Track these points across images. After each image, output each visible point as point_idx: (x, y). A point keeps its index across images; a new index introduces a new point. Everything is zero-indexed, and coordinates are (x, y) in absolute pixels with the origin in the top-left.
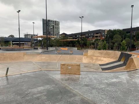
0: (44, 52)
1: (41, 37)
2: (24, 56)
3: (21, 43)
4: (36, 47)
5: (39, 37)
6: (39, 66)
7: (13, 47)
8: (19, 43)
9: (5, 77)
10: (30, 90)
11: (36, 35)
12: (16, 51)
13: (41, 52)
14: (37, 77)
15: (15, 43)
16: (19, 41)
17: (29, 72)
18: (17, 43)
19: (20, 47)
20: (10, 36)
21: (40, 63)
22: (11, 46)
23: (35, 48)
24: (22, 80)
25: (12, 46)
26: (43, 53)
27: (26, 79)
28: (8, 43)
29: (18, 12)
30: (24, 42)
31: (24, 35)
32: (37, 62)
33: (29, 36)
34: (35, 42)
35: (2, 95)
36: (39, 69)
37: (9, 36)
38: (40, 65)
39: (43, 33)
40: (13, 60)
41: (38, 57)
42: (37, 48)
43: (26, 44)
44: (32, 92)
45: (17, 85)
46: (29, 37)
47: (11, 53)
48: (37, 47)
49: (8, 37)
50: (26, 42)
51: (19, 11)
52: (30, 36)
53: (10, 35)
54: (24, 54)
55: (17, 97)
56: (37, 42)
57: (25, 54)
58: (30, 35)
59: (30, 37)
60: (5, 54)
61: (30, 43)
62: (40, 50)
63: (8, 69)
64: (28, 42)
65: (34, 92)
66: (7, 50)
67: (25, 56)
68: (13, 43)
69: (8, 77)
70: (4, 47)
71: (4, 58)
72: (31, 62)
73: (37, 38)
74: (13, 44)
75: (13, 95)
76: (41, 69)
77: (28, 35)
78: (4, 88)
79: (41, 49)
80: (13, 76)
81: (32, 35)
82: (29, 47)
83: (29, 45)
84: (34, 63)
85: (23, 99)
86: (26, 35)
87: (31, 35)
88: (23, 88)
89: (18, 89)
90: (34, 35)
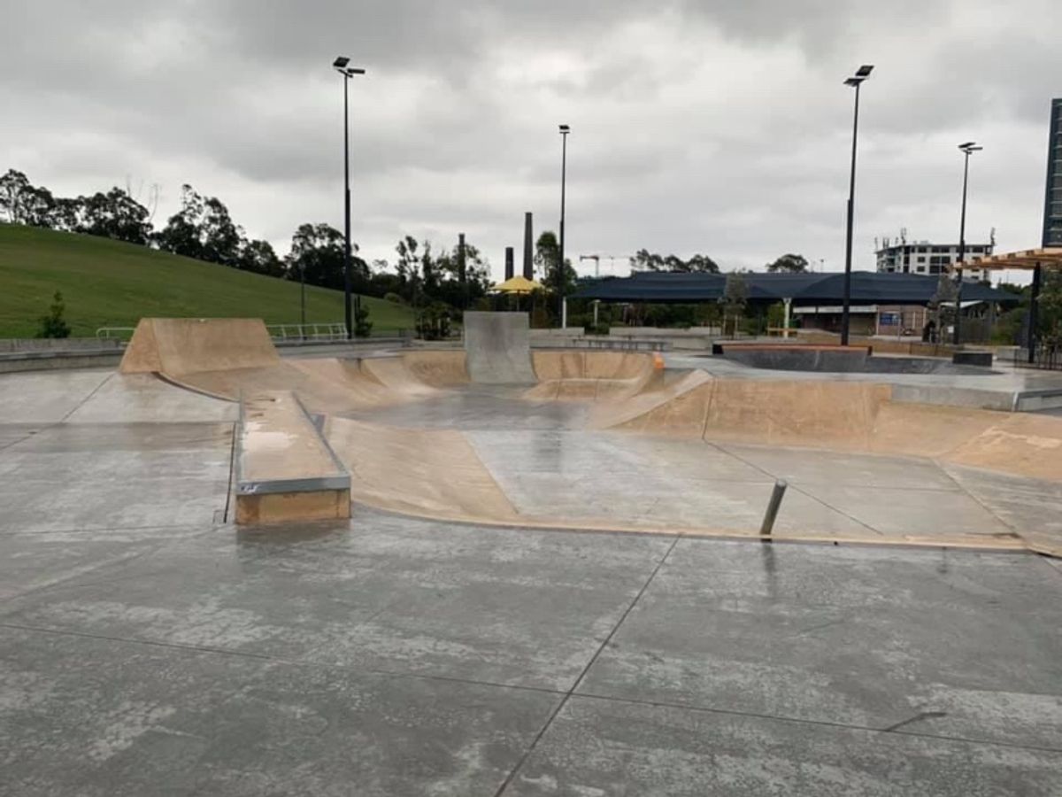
0: (1046, 395)
1: (1029, 261)
2: (875, 411)
3: (853, 309)
4: (971, 348)
5: (1013, 262)
6: (1000, 513)
7: (794, 340)
8: (838, 309)
9: (760, 544)
10: (941, 693)
11: (978, 249)
12: (819, 369)
13: (1021, 389)
14: (994, 602)
15: (812, 310)
16: (841, 295)
17: (912, 541)
18: (822, 310)
19: (844, 342)
20: (780, 263)
21: (1014, 483)
22: (786, 334)
23: (962, 360)
24: (875, 596)
25: (791, 334)
26: (1035, 403)
27: (907, 593)
28: (766, 314)
29: (855, 82)
30: (873, 309)
31: (880, 254)
32: (985, 478)
33: (914, 257)
34: (967, 309)
35: (747, 659)
36: (999, 535)
37: (774, 267)
38: (1003, 505)
39: (1049, 222)
40: (798, 432)
41: (989, 432)
42: (986, 360)
43: (887, 320)
44: (961, 714)
45: (842, 621)
46: (913, 267)
47: (785, 383)
48: (986, 349)
49: (764, 270)
50: (889, 310)
51: (865, 71)
52: (928, 256)
53: (780, 255)
54: (879, 402)
55: (846, 710)
56: (983, 308)
57: (884, 400)
58: (923, 249)
59: (927, 265)
60: (748, 389)
61: (918, 317)
62: (1008, 379)
63: (779, 492)
64: (908, 308)
65: (975, 714)
66: (762, 361)
67: (884, 413)
68: (796, 310)
69: (774, 545)
70: (741, 340)
71: (743, 412)
72: (932, 468)
73: (980, 274)
74: (798, 322)
75: (820, 689)
76: (1015, 536)
77: (908, 250)
78: (758, 621)
79: (1017, 362)
80: (812, 550)
81: (946, 249)
82: (913, 347)
83: (914, 333)
84: (957, 478)
85: (892, 739)
86: (893, 251)
87: (936, 249)
88: (890, 660)
89: (849, 650)
90: (962, 248)
